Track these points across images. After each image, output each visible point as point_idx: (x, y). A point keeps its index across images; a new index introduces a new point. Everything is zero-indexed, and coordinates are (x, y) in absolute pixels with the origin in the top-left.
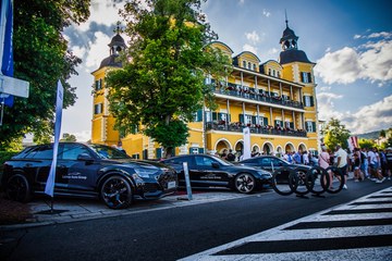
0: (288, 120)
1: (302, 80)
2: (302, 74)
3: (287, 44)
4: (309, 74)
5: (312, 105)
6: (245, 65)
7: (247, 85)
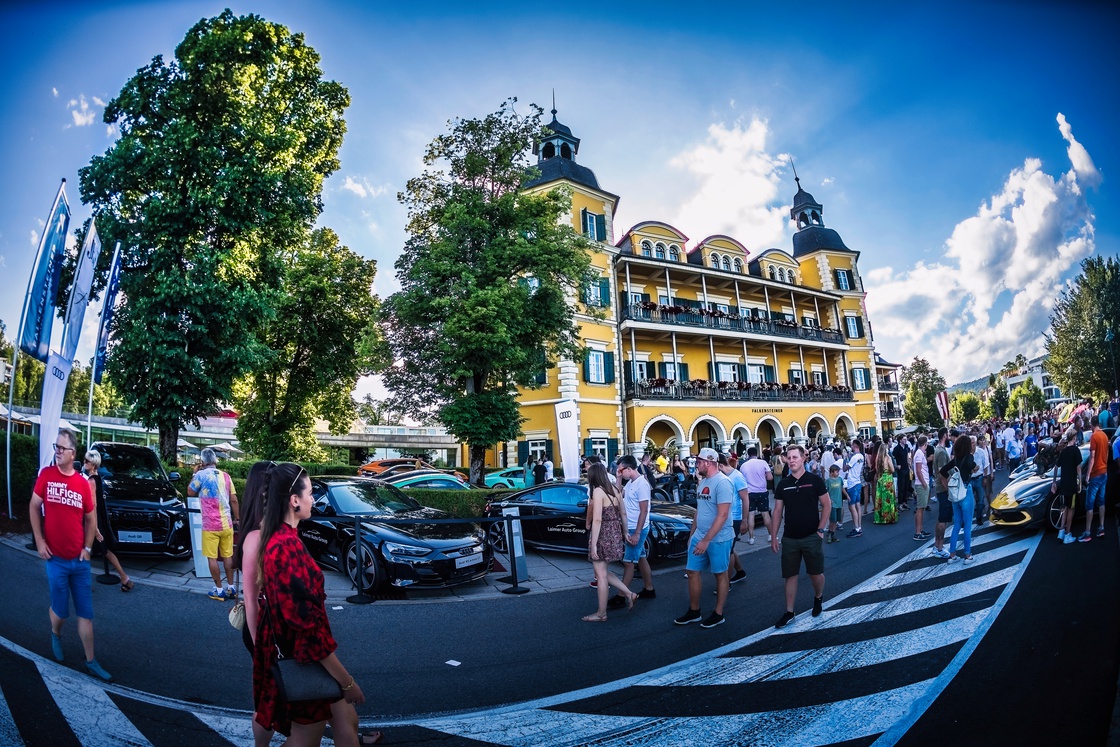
0: (817, 368)
1: (838, 286)
2: (835, 273)
3: (804, 218)
4: (850, 274)
5: (861, 334)
6: (716, 261)
7: (723, 302)
